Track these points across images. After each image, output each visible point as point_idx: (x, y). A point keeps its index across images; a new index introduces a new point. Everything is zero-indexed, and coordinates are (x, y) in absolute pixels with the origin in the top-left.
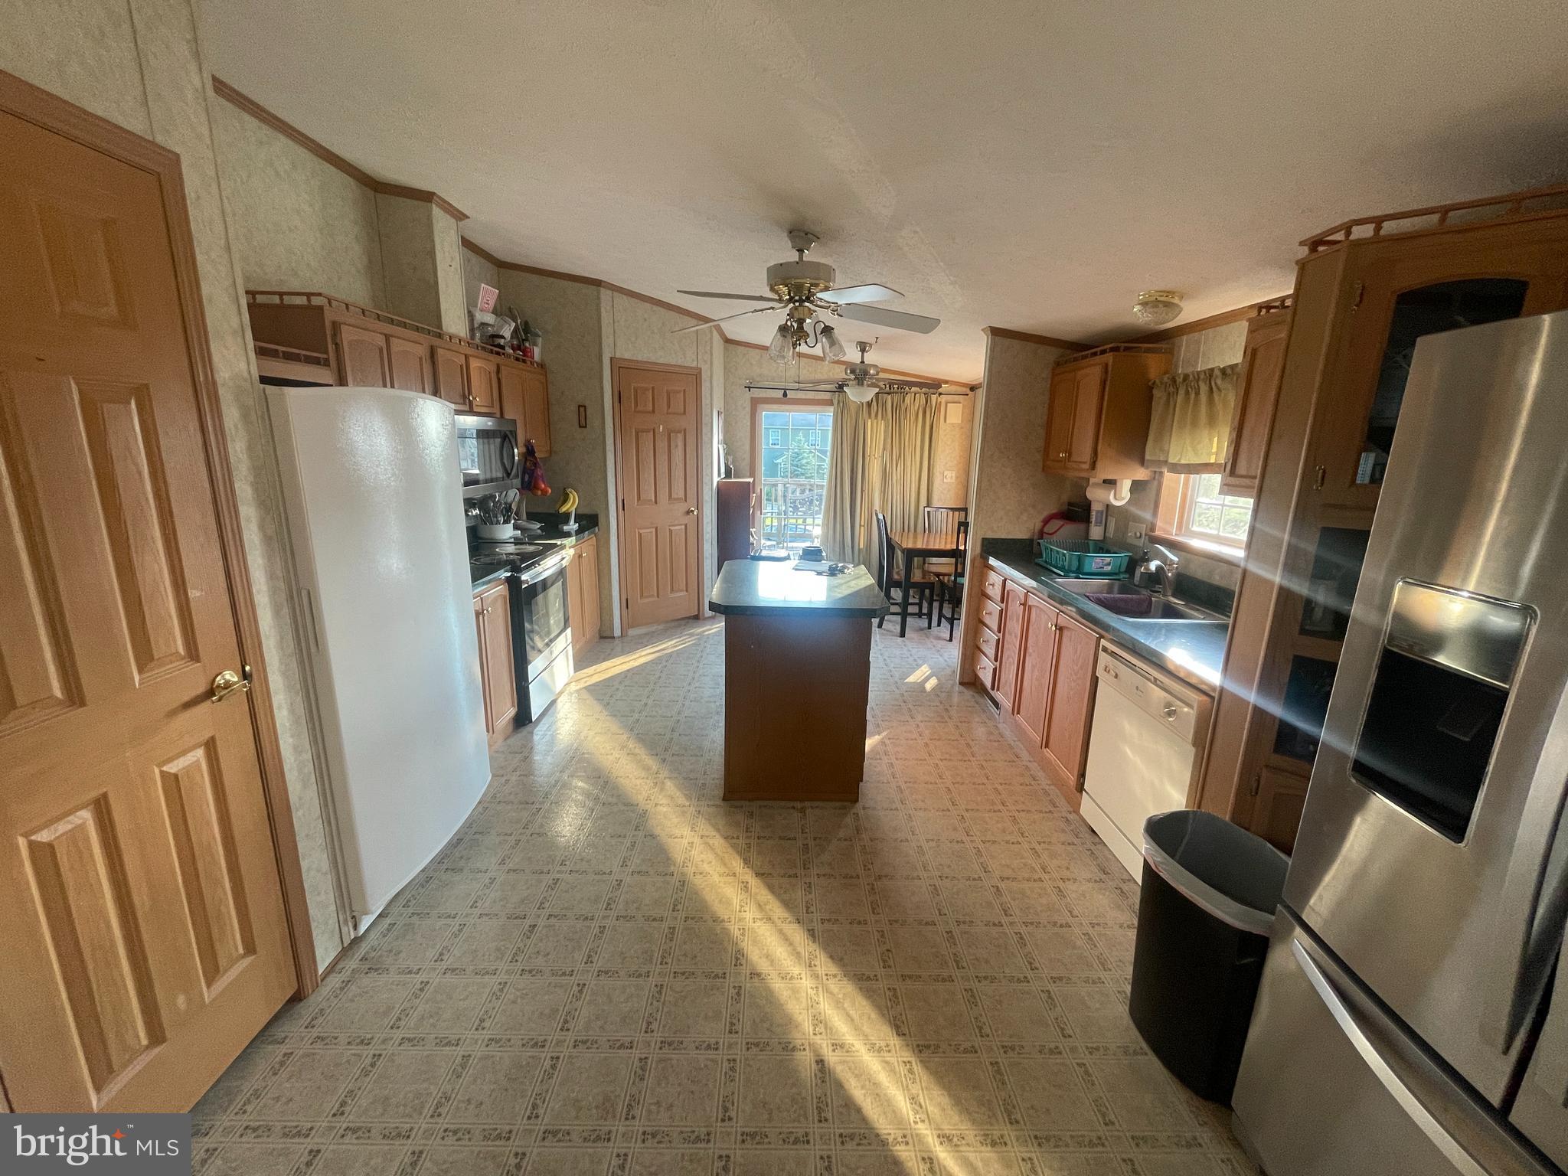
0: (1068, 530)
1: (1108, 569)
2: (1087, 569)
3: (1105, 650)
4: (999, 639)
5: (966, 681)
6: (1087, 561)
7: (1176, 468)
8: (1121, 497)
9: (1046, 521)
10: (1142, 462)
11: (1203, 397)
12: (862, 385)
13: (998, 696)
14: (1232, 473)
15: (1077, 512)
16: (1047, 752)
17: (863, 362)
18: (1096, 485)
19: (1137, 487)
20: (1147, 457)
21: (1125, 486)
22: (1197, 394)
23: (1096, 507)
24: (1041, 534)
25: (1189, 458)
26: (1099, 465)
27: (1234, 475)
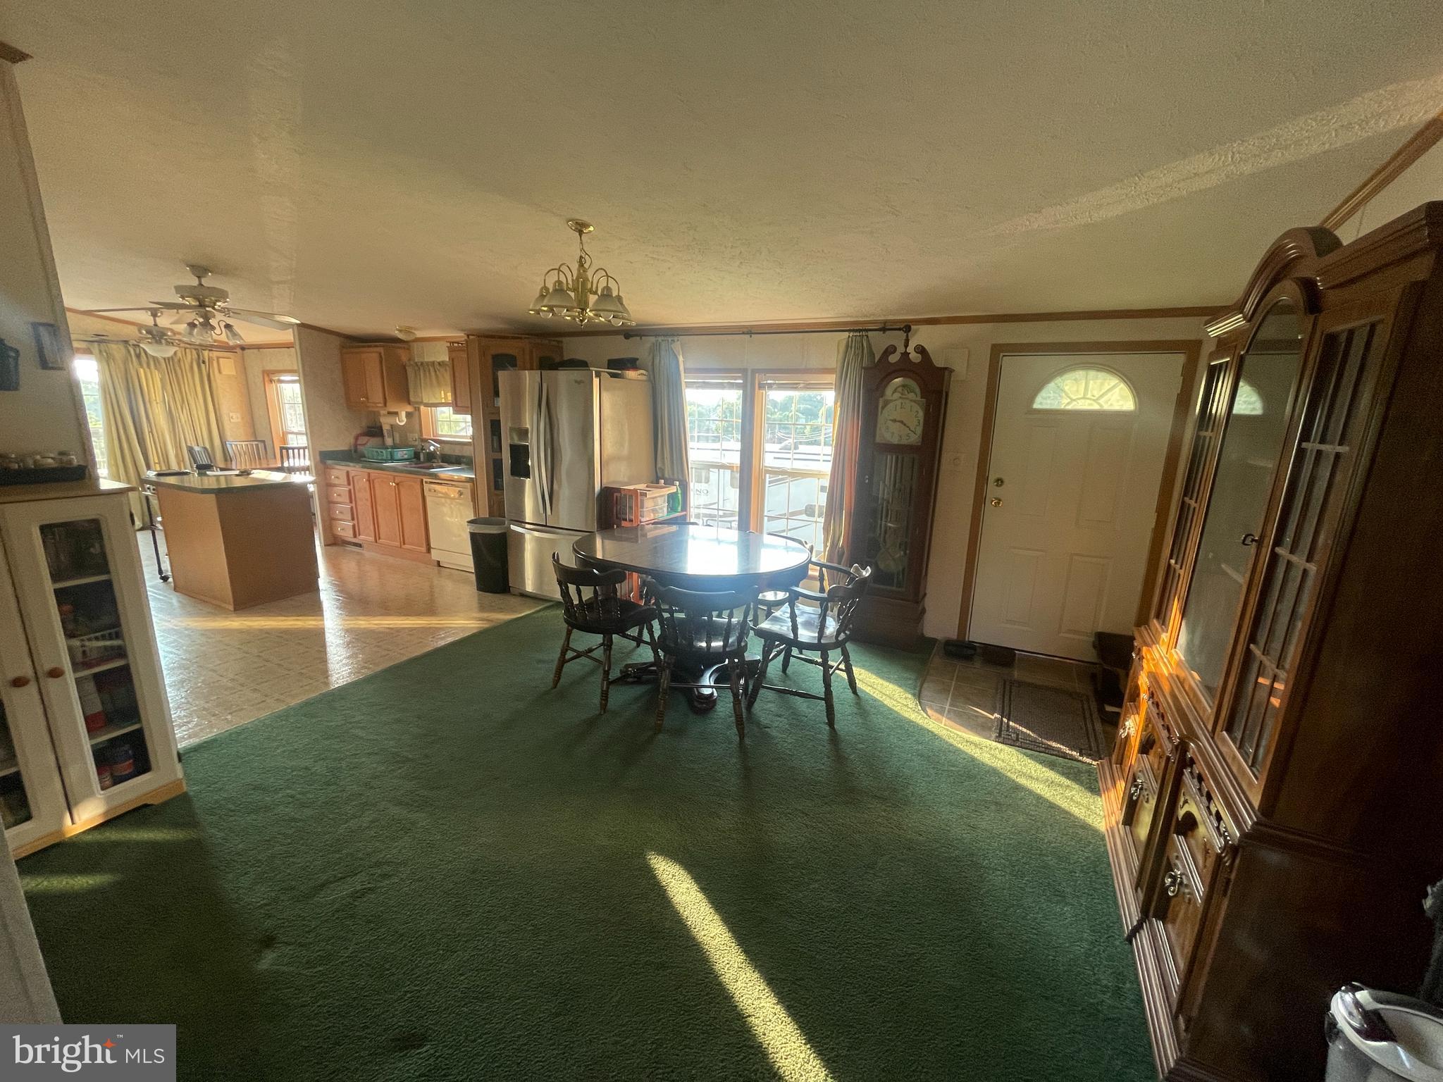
0: (373, 441)
1: (406, 457)
2: (396, 458)
3: (426, 482)
4: (352, 507)
5: (329, 543)
6: (395, 453)
7: (427, 405)
8: (402, 420)
9: (357, 438)
10: (409, 403)
11: (433, 374)
12: (161, 343)
13: (361, 538)
14: (456, 405)
15: (375, 431)
16: (407, 546)
17: (156, 325)
18: (384, 415)
19: (409, 415)
20: (412, 399)
21: (403, 414)
22: (430, 373)
23: (386, 428)
24: (356, 445)
25: (433, 401)
26: (388, 404)
27: (458, 408)
